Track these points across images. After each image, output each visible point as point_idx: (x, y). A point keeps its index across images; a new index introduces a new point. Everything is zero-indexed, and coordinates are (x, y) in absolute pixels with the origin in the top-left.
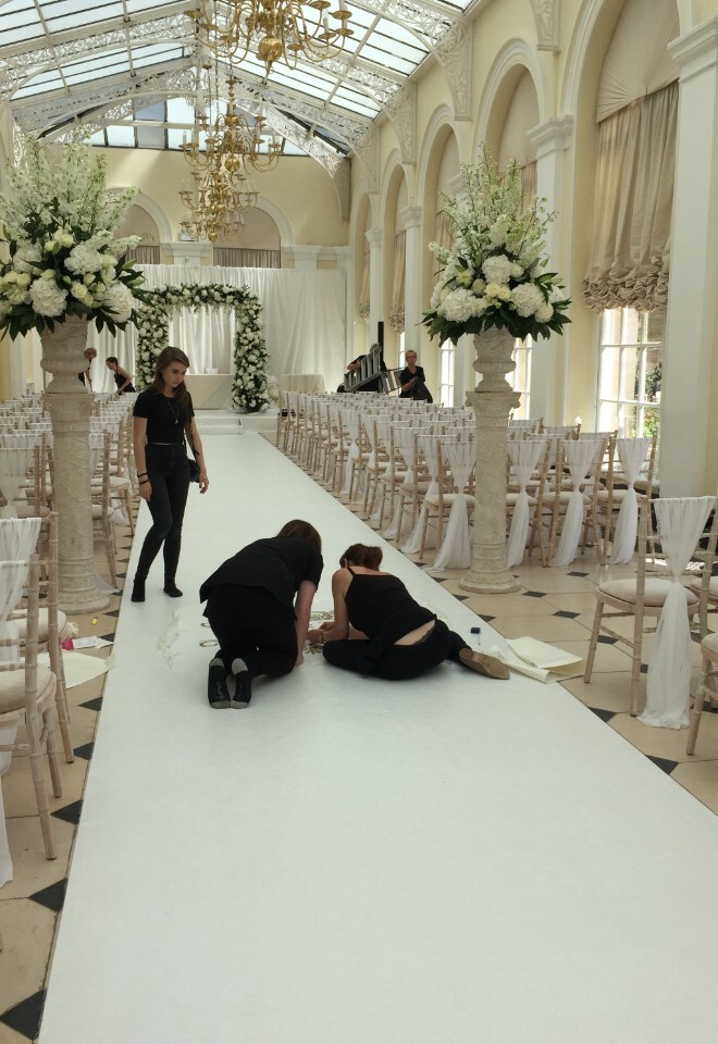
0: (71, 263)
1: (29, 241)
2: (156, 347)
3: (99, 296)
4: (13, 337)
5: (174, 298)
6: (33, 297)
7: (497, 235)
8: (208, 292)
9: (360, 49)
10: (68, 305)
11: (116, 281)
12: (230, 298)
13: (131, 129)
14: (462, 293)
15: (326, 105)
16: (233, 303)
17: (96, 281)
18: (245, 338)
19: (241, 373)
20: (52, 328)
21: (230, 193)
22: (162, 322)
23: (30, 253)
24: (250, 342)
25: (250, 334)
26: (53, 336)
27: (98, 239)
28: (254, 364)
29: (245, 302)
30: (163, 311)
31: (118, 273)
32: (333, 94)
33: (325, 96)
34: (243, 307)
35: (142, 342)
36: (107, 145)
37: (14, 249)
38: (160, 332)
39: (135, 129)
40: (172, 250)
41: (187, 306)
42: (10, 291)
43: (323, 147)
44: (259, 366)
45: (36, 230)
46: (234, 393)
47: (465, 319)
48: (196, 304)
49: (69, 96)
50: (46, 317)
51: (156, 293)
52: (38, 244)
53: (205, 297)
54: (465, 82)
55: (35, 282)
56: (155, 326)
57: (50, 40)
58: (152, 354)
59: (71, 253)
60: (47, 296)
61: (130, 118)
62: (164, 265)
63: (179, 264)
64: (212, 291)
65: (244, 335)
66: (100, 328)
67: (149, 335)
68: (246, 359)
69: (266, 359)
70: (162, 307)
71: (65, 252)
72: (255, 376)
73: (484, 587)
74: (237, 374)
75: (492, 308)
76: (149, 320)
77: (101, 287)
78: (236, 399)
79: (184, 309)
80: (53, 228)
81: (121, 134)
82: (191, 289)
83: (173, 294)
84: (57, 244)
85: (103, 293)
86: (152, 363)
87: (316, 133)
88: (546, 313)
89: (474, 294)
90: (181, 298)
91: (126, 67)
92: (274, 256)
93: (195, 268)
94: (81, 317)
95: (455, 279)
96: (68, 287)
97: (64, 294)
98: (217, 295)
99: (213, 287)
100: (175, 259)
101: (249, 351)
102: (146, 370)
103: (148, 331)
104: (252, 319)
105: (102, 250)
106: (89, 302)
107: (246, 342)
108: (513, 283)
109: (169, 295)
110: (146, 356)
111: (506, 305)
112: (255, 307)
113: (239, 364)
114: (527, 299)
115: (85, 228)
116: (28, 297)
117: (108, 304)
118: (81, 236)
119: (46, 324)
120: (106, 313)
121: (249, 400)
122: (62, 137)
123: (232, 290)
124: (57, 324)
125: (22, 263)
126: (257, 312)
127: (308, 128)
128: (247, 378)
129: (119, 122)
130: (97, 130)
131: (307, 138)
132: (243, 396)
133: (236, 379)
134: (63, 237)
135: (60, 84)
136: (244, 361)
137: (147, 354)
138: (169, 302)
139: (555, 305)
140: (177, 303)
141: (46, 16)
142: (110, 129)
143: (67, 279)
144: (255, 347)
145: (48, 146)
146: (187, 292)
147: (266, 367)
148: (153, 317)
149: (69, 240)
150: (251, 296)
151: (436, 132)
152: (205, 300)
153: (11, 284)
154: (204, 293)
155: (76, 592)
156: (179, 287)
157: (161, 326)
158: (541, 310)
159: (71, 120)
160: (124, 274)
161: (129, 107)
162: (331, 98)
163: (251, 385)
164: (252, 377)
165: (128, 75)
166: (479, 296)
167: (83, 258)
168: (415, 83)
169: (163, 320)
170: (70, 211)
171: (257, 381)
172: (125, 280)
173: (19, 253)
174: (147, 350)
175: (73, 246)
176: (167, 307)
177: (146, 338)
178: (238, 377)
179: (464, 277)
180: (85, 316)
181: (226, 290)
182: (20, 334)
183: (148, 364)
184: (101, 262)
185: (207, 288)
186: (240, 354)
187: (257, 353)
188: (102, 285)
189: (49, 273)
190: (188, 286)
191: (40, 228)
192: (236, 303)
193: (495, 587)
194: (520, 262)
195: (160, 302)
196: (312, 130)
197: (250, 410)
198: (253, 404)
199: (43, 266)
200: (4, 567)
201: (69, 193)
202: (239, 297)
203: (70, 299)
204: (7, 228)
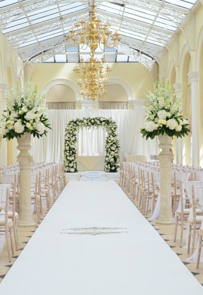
0: (26, 117)
1: (15, 111)
2: (72, 144)
3: (34, 126)
4: (9, 139)
5: (80, 124)
6: (15, 128)
7: (162, 103)
8: (94, 121)
9: (154, 23)
10: (25, 129)
11: (40, 122)
12: (103, 123)
13: (65, 56)
14: (151, 122)
15: (144, 42)
16: (105, 125)
17: (33, 122)
18: (110, 140)
19: (108, 155)
20: (20, 136)
21: (97, 83)
22: (75, 134)
23: (15, 114)
24: (112, 141)
25: (112, 138)
26: (20, 139)
27: (34, 110)
28: (114, 151)
29: (110, 124)
30: (75, 129)
31: (41, 119)
32: (146, 38)
33: (144, 40)
34: (109, 127)
35: (66, 142)
36: (55, 62)
37: (10, 113)
38: (74, 138)
39: (67, 56)
40: (81, 103)
41: (85, 126)
42: (8, 126)
43: (146, 58)
44: (116, 151)
45: (16, 108)
46: (105, 163)
47: (152, 131)
48: (89, 126)
49: (40, 46)
50: (18, 133)
51: (72, 122)
52: (17, 112)
53: (93, 122)
54: (192, 36)
55: (16, 123)
56: (71, 136)
57: (32, 28)
58: (70, 147)
59: (26, 114)
60: (19, 128)
61: (65, 51)
62: (77, 110)
63: (83, 108)
64: (96, 120)
65: (109, 138)
66: (34, 136)
67: (69, 139)
68: (110, 149)
69: (119, 148)
70: (75, 128)
71: (25, 114)
72: (114, 156)
73: (162, 222)
74: (107, 155)
75: (160, 127)
76: (69, 133)
77: (35, 124)
78: (106, 166)
79: (84, 128)
80: (21, 107)
81: (60, 58)
82: (87, 120)
83: (79, 122)
84: (22, 112)
85: (36, 126)
86: (70, 151)
87: (142, 53)
88: (179, 129)
89: (155, 123)
90: (83, 123)
91: (62, 33)
92: (125, 104)
93: (90, 110)
94: (29, 133)
95: (149, 118)
96: (25, 124)
97: (24, 126)
98: (98, 122)
99: (96, 118)
100: (82, 107)
101: (111, 145)
102: (68, 154)
103: (69, 138)
104: (113, 132)
105: (36, 113)
106: (31, 128)
107: (110, 141)
108: (167, 119)
109: (78, 122)
110: (67, 148)
111: (164, 126)
112: (114, 127)
113: (107, 151)
114: (172, 124)
115: (30, 107)
116: (13, 128)
117: (36, 129)
118: (29, 109)
119: (18, 135)
120: (36, 132)
121: (111, 166)
122: (37, 60)
123: (104, 119)
124: (21, 135)
125: (12, 118)
126: (115, 128)
127: (139, 51)
128: (110, 157)
129: (60, 53)
130: (51, 57)
131: (138, 55)
132: (109, 165)
133: (106, 157)
134: (24, 109)
135: (36, 41)
136: (109, 150)
137: (68, 147)
138: (77, 125)
139: (183, 126)
140: (81, 126)
141: (30, 20)
142: (56, 56)
143: (25, 122)
144: (114, 143)
145: (31, 64)
146: (85, 121)
147: (118, 152)
148: (71, 132)
149: (26, 110)
150: (113, 122)
151: (185, 54)
152: (93, 124)
153: (9, 124)
154: (93, 121)
155: (25, 220)
156: (82, 119)
157: (74, 135)
158: (177, 127)
159: (41, 53)
160: (42, 119)
161: (63, 48)
162: (145, 40)
163: (112, 160)
164: (113, 156)
165: (63, 36)
166: (156, 123)
167: (30, 116)
168: (178, 34)
169: (75, 133)
170: (27, 102)
171: (115, 159)
172: (42, 122)
173: (12, 114)
174: (68, 145)
175: (27, 112)
176: (77, 127)
177: (68, 140)
178: (107, 156)
179: (152, 117)
180: (30, 133)
181: (102, 120)
182: (11, 139)
183: (68, 151)
184: (35, 116)
185: (94, 119)
186: (108, 146)
187: (115, 146)
188: (35, 123)
189: (20, 120)
190: (86, 118)
191: (18, 107)
192: (106, 125)
193: (166, 222)
194: (170, 112)
195: (74, 125)
196: (140, 52)
197: (112, 171)
198: (113, 168)
199: (18, 118)
200: (1, 190)
201: (26, 96)
202: (108, 122)
203: (26, 128)
204: (8, 108)
